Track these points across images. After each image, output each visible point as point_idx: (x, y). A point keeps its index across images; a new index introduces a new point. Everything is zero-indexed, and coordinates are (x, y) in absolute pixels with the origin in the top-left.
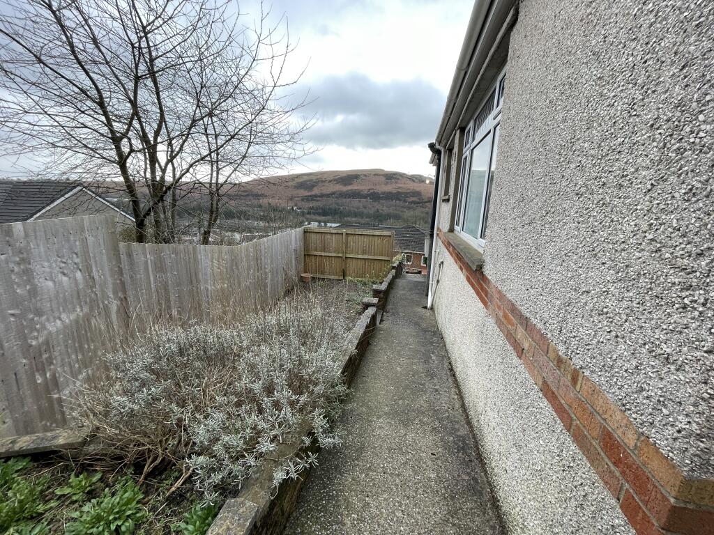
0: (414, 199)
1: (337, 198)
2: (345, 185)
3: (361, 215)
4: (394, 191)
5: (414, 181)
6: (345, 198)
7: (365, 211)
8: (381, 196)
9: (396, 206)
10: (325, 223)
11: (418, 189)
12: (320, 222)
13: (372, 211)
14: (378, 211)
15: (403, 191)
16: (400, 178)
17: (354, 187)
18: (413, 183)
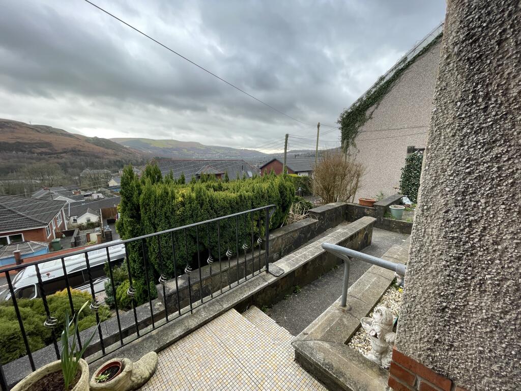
0: (43, 150)
4: (13, 141)
9: (19, 158)
11: (47, 140)
15: (25, 141)
18: (38, 133)
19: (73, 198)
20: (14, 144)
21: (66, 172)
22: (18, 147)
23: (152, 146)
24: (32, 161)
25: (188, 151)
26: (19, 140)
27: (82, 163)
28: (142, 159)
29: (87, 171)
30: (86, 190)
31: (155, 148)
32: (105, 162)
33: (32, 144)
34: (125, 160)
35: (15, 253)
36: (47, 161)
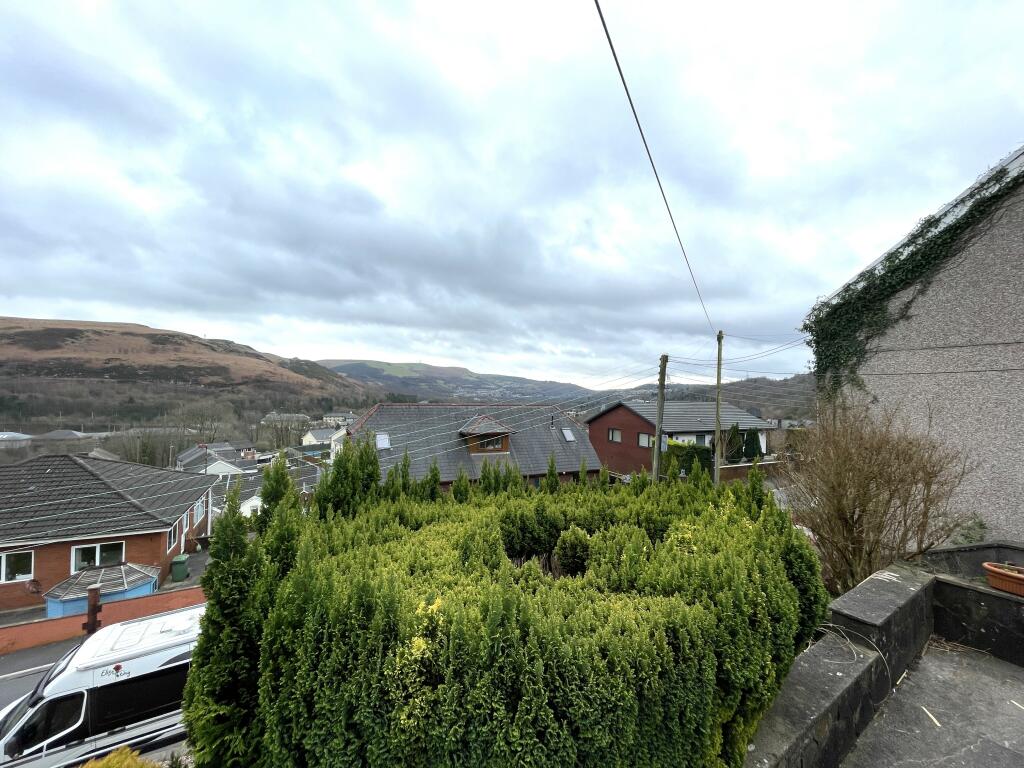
0: (215, 379)
1: (9, 374)
2: (38, 348)
3: (85, 410)
4: (173, 365)
5: (213, 349)
6: (38, 375)
7: (96, 402)
8: (141, 372)
9: (176, 391)
11: (222, 363)
13: (116, 401)
14: (131, 400)
15: (192, 364)
16: (185, 342)
17: (68, 352)
18: (213, 353)
19: (240, 465)
20: (174, 368)
21: (240, 417)
22: (181, 373)
23: (385, 373)
24: (193, 397)
25: (445, 384)
26: (183, 363)
27: (268, 402)
28: (364, 398)
29: (273, 415)
30: (262, 451)
31: (389, 378)
32: (304, 400)
33: (200, 369)
34: (337, 398)
35: (91, 590)
36: (216, 397)
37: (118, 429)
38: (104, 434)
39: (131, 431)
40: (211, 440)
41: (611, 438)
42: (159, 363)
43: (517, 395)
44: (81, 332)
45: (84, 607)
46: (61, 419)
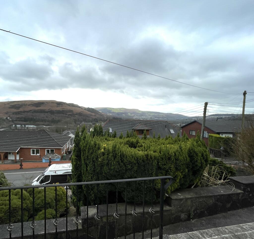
0: (70, 113)
1: (32, 113)
2: (37, 107)
3: (45, 121)
4: (61, 110)
5: (70, 106)
6: (37, 113)
7: (47, 119)
8: (55, 112)
9: (62, 116)
10: (25, 125)
11: (71, 109)
12: (21, 125)
13: (50, 119)
14: (53, 119)
15: (65, 110)
16: (64, 104)
17: (41, 108)
18: (69, 107)
20: (61, 111)
21: (76, 123)
22: (63, 112)
23: (112, 111)
26: (63, 110)
27: (82, 119)
28: (106, 118)
29: (83, 123)
31: (113, 113)
33: (67, 111)
34: (99, 119)
35: (50, 158)
36: (70, 118)
37: (51, 125)
38: (49, 127)
39: (54, 126)
40: (69, 129)
41: (191, 134)
42: (58, 110)
43: (157, 118)
44: (44, 103)
45: (48, 161)
46: (41, 123)
